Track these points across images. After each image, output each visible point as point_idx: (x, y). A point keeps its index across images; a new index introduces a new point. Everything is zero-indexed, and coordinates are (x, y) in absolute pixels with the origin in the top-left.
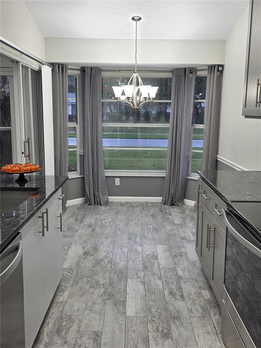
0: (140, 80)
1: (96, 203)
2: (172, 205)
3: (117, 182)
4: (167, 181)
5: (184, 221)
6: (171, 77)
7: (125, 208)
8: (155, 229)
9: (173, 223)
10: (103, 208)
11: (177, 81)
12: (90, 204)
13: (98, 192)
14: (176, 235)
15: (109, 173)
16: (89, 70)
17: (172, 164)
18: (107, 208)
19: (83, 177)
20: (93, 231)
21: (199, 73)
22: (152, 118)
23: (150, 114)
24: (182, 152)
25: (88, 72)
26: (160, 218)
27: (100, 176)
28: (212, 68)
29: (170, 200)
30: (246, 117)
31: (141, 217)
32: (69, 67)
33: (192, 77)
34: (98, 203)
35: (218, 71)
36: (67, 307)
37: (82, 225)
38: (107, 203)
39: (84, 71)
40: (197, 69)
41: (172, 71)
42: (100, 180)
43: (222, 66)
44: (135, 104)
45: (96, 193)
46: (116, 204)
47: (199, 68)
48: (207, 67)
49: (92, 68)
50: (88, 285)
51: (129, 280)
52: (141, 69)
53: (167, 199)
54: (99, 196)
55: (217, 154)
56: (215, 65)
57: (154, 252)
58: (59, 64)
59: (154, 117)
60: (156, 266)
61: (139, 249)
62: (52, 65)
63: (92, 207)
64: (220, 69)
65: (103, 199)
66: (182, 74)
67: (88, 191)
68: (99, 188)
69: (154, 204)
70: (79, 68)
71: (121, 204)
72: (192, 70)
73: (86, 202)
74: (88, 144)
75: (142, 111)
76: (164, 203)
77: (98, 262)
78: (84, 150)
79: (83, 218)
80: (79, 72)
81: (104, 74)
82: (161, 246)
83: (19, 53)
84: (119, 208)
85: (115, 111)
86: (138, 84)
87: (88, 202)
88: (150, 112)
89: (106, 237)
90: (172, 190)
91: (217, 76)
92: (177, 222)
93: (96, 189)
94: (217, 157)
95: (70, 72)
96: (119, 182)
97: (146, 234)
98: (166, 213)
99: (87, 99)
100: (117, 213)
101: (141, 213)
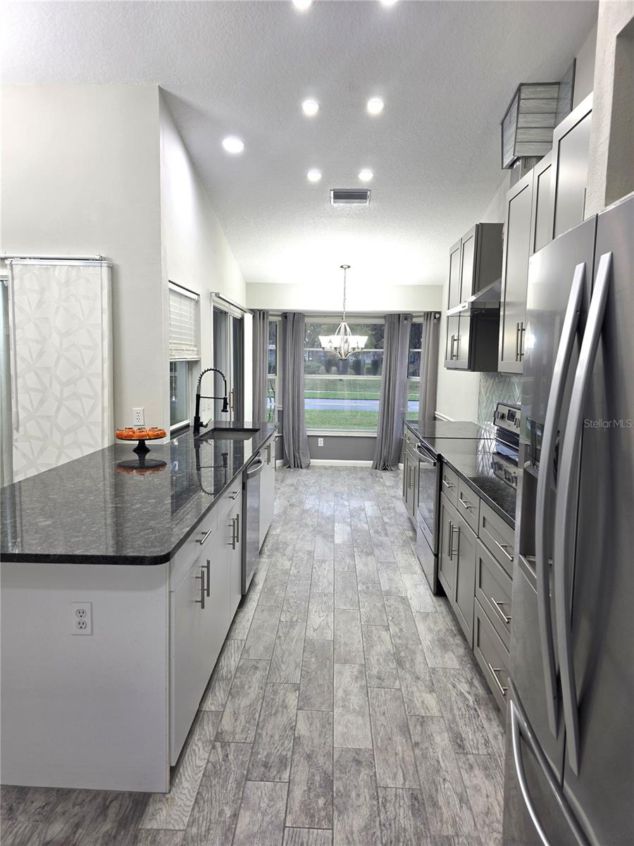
0: (348, 328)
1: (296, 466)
2: (384, 469)
3: (321, 442)
4: (378, 442)
5: (397, 484)
6: (384, 323)
7: (330, 472)
8: (363, 489)
9: (384, 485)
10: (304, 471)
11: (390, 328)
12: (289, 467)
13: (299, 453)
14: (385, 494)
15: (311, 432)
16: (292, 316)
17: (385, 422)
18: (308, 471)
19: (282, 437)
20: (296, 489)
21: (415, 320)
22: (365, 369)
23: (362, 365)
24: (396, 408)
25: (290, 318)
26: (369, 481)
27: (301, 435)
28: (428, 315)
29: (382, 463)
30: (448, 369)
31: (348, 479)
32: (270, 313)
33: (408, 324)
34: (298, 466)
35: (435, 318)
36: (280, 538)
37: (283, 484)
38: (308, 467)
39: (286, 317)
40: (412, 316)
41: (385, 317)
42: (301, 439)
43: (440, 313)
44: (343, 354)
45: (297, 454)
46: (320, 467)
47: (414, 314)
48: (423, 314)
49: (294, 313)
50: (298, 526)
51: (336, 524)
52: (350, 315)
53: (379, 462)
54: (300, 458)
55: (435, 410)
56: (431, 312)
57: (361, 506)
58: (260, 311)
59: (368, 369)
60: (363, 515)
61: (346, 503)
62: (253, 311)
63: (292, 470)
64: (437, 316)
65: (304, 461)
66: (396, 321)
67: (287, 452)
68: (300, 448)
69: (362, 469)
70: (280, 313)
71: (325, 468)
72: (407, 316)
73: (284, 465)
74: (289, 400)
75: (352, 359)
76: (375, 467)
77: (304, 511)
78: (283, 404)
79: (283, 478)
80: (280, 318)
81: (307, 320)
82: (369, 502)
83: (228, 304)
84: (323, 471)
85: (310, 359)
86: (346, 334)
87: (287, 465)
88: (362, 362)
89: (310, 495)
90: (385, 453)
91: (434, 324)
92: (388, 483)
93: (297, 449)
94: (435, 414)
95: (271, 319)
96: (322, 442)
97: (353, 493)
98: (377, 477)
99: (289, 347)
100: (321, 475)
101: (348, 476)
